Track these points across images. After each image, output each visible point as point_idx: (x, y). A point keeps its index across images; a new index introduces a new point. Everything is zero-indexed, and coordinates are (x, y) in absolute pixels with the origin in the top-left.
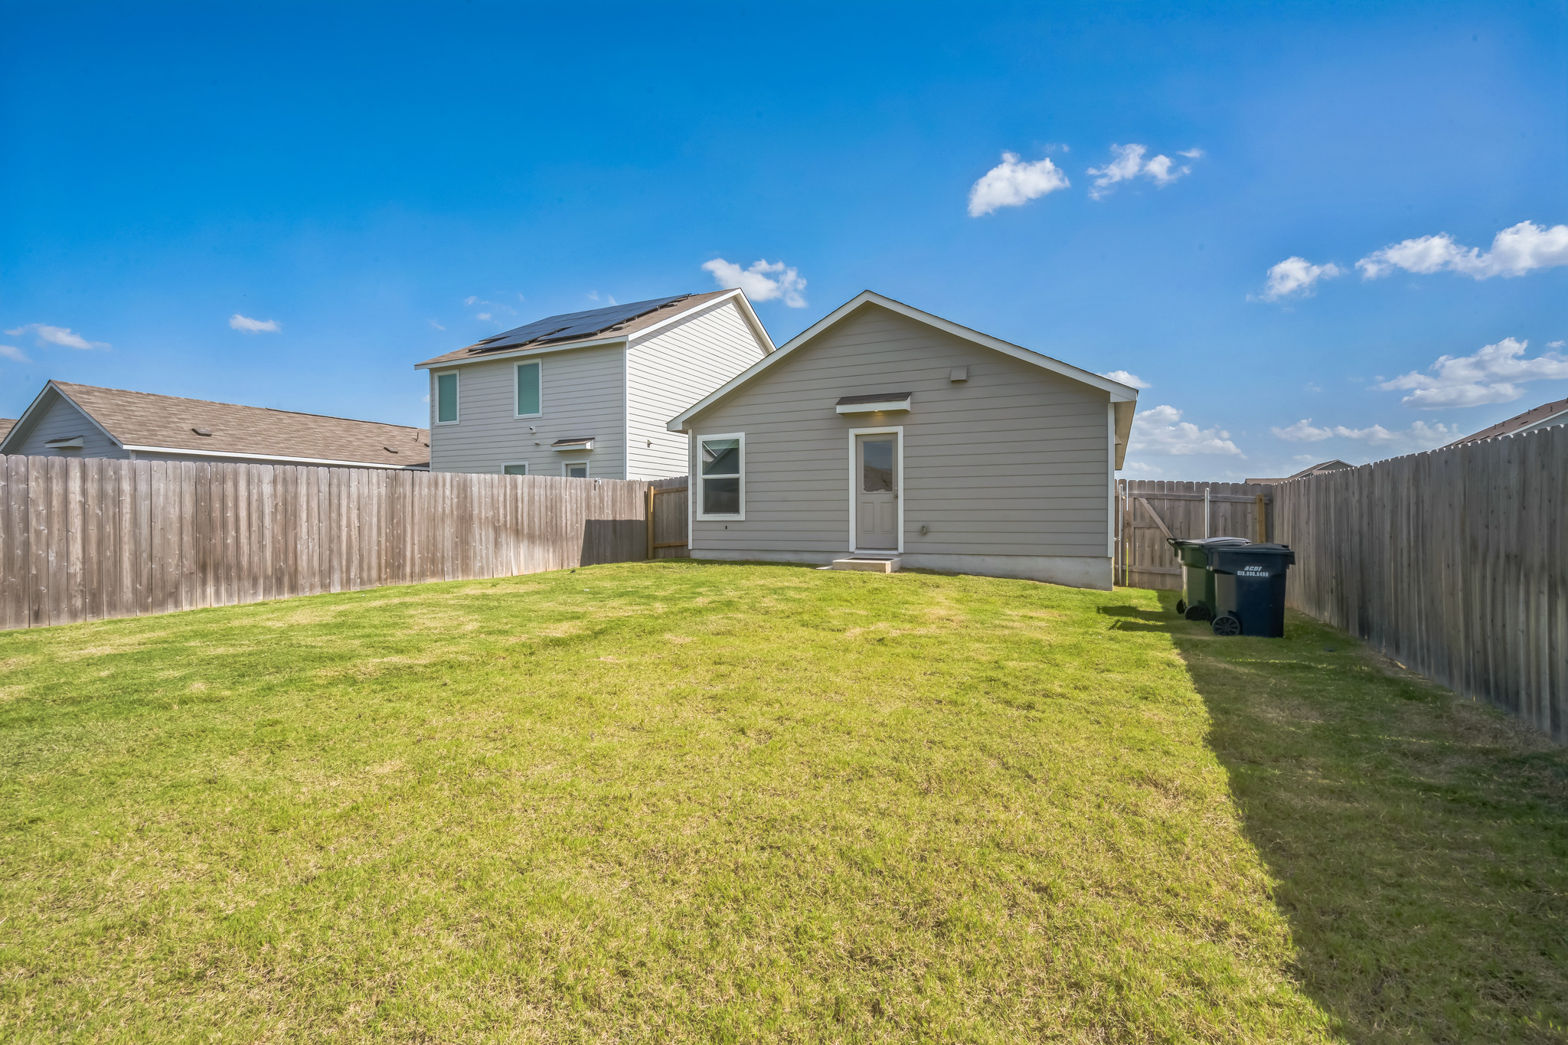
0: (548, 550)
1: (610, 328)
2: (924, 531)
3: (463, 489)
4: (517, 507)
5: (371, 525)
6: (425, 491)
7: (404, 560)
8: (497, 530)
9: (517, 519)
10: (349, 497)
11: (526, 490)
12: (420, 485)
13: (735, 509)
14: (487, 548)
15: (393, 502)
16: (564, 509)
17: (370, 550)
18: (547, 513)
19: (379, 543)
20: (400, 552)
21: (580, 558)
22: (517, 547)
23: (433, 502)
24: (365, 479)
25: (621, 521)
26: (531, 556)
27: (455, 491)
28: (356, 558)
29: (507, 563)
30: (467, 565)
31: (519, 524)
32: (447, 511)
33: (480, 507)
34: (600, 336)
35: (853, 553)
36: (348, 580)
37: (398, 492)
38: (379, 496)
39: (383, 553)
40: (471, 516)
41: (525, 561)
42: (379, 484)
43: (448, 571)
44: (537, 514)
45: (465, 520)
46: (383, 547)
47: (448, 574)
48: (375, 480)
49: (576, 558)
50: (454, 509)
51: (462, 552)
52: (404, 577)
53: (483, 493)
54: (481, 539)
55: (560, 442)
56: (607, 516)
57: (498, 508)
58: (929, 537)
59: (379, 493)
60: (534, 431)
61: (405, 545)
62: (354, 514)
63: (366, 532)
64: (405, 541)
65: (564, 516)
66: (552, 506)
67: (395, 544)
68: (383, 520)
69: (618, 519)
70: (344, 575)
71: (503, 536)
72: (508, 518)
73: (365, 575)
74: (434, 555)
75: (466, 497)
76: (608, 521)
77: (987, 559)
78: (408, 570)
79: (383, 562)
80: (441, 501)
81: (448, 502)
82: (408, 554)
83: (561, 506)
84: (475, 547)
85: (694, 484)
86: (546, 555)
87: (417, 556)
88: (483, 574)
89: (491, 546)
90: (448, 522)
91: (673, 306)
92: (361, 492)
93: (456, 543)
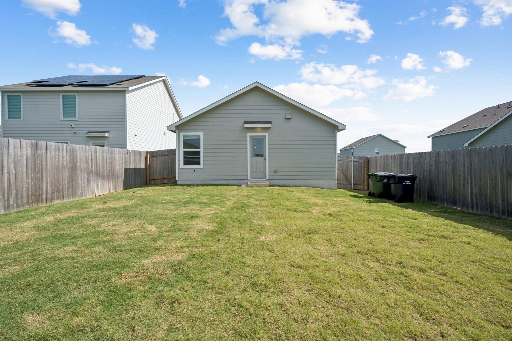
0: (110, 183)
1: (115, 83)
2: (276, 172)
3: (73, 152)
4: (97, 162)
5: (22, 172)
6: (53, 153)
7: (42, 191)
8: (88, 174)
9: (97, 168)
10: (8, 155)
11: (101, 154)
12: (50, 150)
13: (199, 163)
14: (84, 183)
15: (35, 159)
16: (116, 163)
17: (22, 187)
18: (109, 165)
19: (27, 183)
20: (39, 187)
21: (122, 186)
22: (97, 182)
23: (57, 159)
24: (18, 145)
25: (137, 168)
26: (103, 186)
27: (68, 154)
28: (13, 192)
29: (93, 190)
30: (75, 192)
31: (98, 170)
32: (65, 164)
33: (80, 162)
34: (110, 86)
35: (249, 180)
36: (9, 206)
37: (38, 153)
38: (27, 155)
39: (30, 188)
40: (76, 167)
41: (101, 188)
42: (27, 148)
43: (65, 196)
44: (105, 165)
45: (73, 169)
46: (30, 184)
47: (66, 198)
48: (24, 146)
49: (121, 187)
50: (68, 163)
51: (72, 185)
52: (42, 201)
53: (82, 155)
54: (81, 177)
55: (89, 132)
56: (132, 166)
57: (89, 162)
58: (277, 174)
59: (27, 153)
60: (73, 127)
61: (42, 183)
62: (12, 165)
63: (19, 177)
64: (42, 180)
65: (116, 166)
66: (111, 162)
67: (37, 182)
68: (30, 169)
69: (136, 167)
70: (6, 203)
71: (91, 176)
72: (93, 167)
73: (19, 202)
74: (58, 187)
75: (74, 157)
76: (132, 168)
77: (298, 181)
78: (44, 197)
79: (30, 193)
80: (61, 159)
81: (65, 159)
82: (44, 188)
83: (115, 162)
84: (78, 182)
85: (179, 153)
86: (109, 185)
87: (49, 189)
88: (82, 196)
89: (86, 182)
90: (65, 170)
91: (139, 79)
92: (16, 153)
93: (69, 181)
